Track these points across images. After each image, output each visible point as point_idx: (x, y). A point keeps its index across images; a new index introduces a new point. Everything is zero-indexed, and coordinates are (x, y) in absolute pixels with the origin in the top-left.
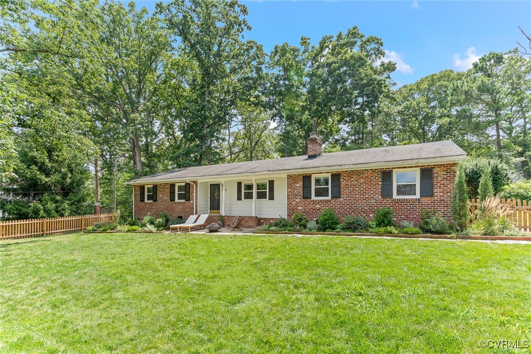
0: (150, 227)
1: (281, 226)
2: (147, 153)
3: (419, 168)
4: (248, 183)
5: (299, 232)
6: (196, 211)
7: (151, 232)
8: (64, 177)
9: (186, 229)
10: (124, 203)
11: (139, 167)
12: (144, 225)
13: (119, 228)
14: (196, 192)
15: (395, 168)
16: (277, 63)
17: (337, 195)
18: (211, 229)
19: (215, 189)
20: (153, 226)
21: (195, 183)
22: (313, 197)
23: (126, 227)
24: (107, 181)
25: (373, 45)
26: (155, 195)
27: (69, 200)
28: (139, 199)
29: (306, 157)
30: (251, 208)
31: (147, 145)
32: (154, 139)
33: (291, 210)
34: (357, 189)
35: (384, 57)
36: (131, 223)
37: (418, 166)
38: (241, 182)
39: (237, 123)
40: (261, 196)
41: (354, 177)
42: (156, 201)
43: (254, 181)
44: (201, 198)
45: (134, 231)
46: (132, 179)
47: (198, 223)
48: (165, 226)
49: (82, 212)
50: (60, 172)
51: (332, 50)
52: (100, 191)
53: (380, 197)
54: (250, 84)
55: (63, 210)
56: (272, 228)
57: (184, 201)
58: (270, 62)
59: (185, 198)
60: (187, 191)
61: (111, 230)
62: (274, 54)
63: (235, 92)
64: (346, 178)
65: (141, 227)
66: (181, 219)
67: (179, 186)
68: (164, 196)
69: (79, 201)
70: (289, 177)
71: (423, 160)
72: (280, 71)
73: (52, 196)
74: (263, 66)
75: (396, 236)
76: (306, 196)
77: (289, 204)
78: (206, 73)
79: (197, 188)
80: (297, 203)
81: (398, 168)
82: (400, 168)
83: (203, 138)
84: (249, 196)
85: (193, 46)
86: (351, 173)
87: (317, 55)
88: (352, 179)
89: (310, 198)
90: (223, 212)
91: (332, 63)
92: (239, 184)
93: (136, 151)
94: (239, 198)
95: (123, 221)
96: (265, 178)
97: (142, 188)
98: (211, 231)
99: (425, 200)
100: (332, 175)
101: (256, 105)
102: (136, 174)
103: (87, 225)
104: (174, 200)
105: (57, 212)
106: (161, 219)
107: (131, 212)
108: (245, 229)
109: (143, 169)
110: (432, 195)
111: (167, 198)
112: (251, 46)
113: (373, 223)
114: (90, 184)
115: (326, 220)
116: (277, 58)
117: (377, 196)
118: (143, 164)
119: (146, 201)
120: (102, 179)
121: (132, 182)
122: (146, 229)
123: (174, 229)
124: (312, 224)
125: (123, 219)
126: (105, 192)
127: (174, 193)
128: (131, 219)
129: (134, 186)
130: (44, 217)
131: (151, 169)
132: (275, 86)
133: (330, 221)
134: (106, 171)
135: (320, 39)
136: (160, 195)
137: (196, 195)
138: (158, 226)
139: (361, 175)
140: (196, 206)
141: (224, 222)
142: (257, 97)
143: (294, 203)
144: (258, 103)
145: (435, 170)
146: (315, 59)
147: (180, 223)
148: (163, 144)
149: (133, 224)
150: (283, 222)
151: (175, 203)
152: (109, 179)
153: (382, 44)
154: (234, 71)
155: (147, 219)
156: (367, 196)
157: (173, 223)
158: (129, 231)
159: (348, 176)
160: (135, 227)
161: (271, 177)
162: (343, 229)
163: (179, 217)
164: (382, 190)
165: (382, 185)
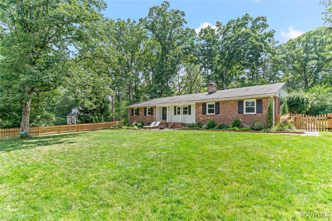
0: (136, 127)
1: (191, 127)
2: (136, 91)
3: (256, 99)
4: (179, 106)
5: (197, 129)
6: (156, 120)
7: (136, 129)
8: (101, 105)
9: (150, 128)
10: (125, 116)
11: (132, 98)
12: (133, 126)
13: (123, 127)
14: (156, 111)
15: (244, 99)
16: (203, 38)
17: (218, 112)
18: (161, 128)
19: (164, 109)
20: (137, 127)
21: (155, 107)
22: (207, 114)
23: (126, 127)
24: (117, 105)
25: (261, 22)
26: (138, 113)
27: (104, 115)
28: (131, 115)
29: (208, 93)
30: (180, 118)
31: (136, 86)
32: (139, 83)
33: (197, 119)
34: (227, 110)
35: (268, 27)
36: (128, 125)
37: (255, 98)
38: (176, 107)
39: (182, 72)
40: (185, 113)
42: (138, 115)
43: (181, 106)
44: (158, 114)
45: (129, 129)
46: (129, 105)
47: (155, 126)
48: (142, 127)
49: (108, 120)
50: (100, 103)
51: (233, 29)
52: (114, 110)
53: (238, 113)
54: (187, 51)
55: (101, 119)
56: (186, 128)
57: (150, 115)
58: (199, 38)
59: (151, 114)
60: (151, 110)
61: (120, 128)
62: (200, 34)
63: (179, 56)
64: (222, 104)
65: (132, 127)
66: (149, 124)
67: (148, 109)
68: (141, 113)
69: (107, 115)
70: (196, 104)
71: (255, 96)
72: (205, 42)
73: (97, 113)
74: (195, 41)
75: (238, 131)
76: (204, 113)
77: (196, 117)
78: (164, 49)
79: (156, 109)
80: (200, 116)
82: (247, 99)
83: (163, 82)
84: (179, 113)
85: (157, 36)
86: (224, 102)
87: (225, 31)
88: (225, 105)
89: (206, 114)
90: (168, 121)
91: (232, 37)
92: (175, 107)
93: (130, 90)
94: (175, 114)
95: (125, 125)
96: (187, 104)
97: (133, 109)
98: (160, 129)
99: (258, 115)
100: (215, 103)
101: (191, 62)
102: (130, 102)
103: (110, 126)
104: (146, 115)
105: (99, 120)
106: (140, 124)
107: (128, 121)
108: (176, 129)
109: (134, 99)
110: (262, 112)
111: (143, 114)
112: (187, 32)
113: (231, 126)
114: (110, 107)
115: (210, 124)
116: (202, 35)
117: (236, 113)
118: (134, 96)
119: (134, 115)
120: (115, 104)
121: (128, 107)
122: (134, 128)
123: (145, 128)
124: (204, 126)
125: (125, 123)
126: (116, 111)
127: (146, 111)
128: (128, 124)
129: (129, 108)
130: (95, 122)
131: (137, 99)
132: (202, 51)
133: (211, 125)
134: (117, 100)
135: (227, 22)
136: (140, 113)
137: (156, 112)
138: (139, 127)
140: (156, 118)
141: (167, 125)
142: (191, 58)
143: (198, 116)
144: (192, 61)
145: (263, 100)
146: (224, 34)
147: (148, 125)
148: (144, 84)
149: (129, 126)
150: (192, 125)
151: (147, 116)
152: (118, 105)
153: (266, 20)
154: (179, 44)
155: (134, 123)
156: (231, 113)
157: (145, 126)
158: (127, 129)
160: (129, 127)
161: (189, 104)
162: (217, 129)
163: (148, 123)
164: (238, 110)
165: (238, 107)
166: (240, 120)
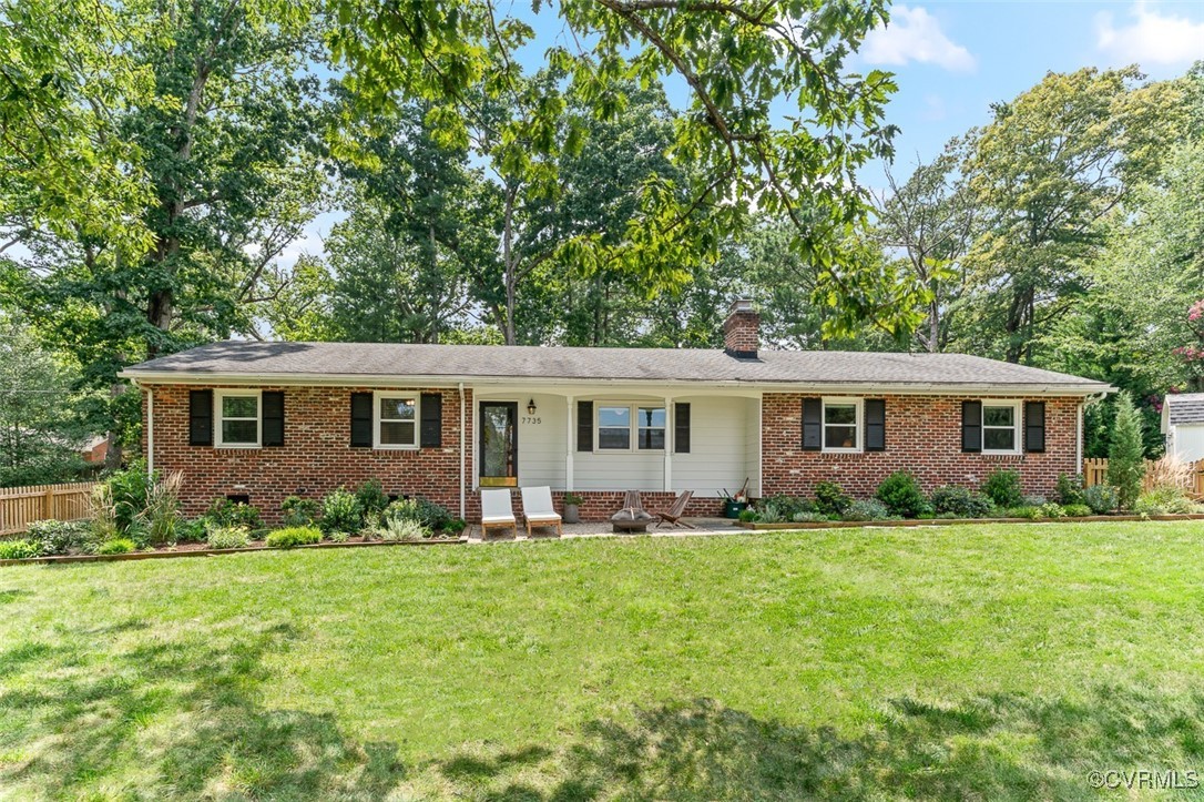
3: (1021, 401)
6: (468, 479)
7: (406, 542)
17: (878, 445)
22: (825, 448)
26: (272, 424)
28: (182, 437)
33: (772, 475)
34: (917, 434)
38: (590, 403)
41: (912, 410)
42: (282, 444)
53: (959, 451)
57: (413, 447)
60: (428, 417)
64: (896, 410)
67: (384, 401)
70: (768, 398)
76: (810, 445)
77: (768, 461)
79: (469, 409)
80: (788, 460)
81: (991, 397)
84: (615, 441)
86: (907, 401)
88: (908, 413)
89: (819, 449)
92: (584, 406)
94: (584, 447)
97: (200, 400)
99: (1032, 458)
110: (1042, 450)
111: (335, 436)
117: (954, 448)
129: (154, 388)
136: (297, 426)
137: (468, 430)
139: (926, 406)
140: (468, 466)
143: (780, 460)
145: (1047, 406)
156: (935, 448)
159: (901, 406)
164: (963, 437)
165: (963, 426)
166: (969, 476)
